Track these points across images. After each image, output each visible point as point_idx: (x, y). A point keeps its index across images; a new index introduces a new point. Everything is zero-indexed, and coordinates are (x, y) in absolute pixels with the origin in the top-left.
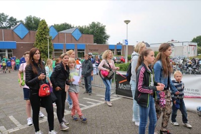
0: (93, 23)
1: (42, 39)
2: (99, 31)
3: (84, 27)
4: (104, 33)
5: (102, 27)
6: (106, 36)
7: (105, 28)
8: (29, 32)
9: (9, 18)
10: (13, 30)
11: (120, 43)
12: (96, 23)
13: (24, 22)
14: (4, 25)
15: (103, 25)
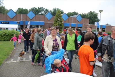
0: (90, 11)
1: (57, 21)
2: (94, 16)
3: (85, 14)
4: (97, 18)
5: (96, 14)
6: (98, 20)
7: (98, 15)
8: (53, 17)
9: (45, 9)
10: (45, 16)
11: (107, 24)
12: (92, 12)
13: (52, 11)
14: (43, 13)
15: (97, 13)
